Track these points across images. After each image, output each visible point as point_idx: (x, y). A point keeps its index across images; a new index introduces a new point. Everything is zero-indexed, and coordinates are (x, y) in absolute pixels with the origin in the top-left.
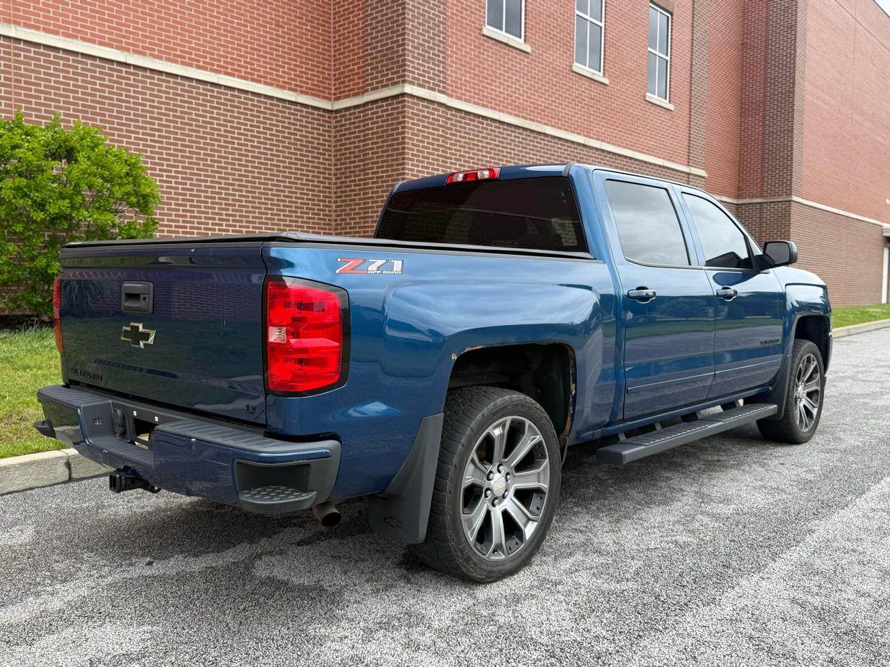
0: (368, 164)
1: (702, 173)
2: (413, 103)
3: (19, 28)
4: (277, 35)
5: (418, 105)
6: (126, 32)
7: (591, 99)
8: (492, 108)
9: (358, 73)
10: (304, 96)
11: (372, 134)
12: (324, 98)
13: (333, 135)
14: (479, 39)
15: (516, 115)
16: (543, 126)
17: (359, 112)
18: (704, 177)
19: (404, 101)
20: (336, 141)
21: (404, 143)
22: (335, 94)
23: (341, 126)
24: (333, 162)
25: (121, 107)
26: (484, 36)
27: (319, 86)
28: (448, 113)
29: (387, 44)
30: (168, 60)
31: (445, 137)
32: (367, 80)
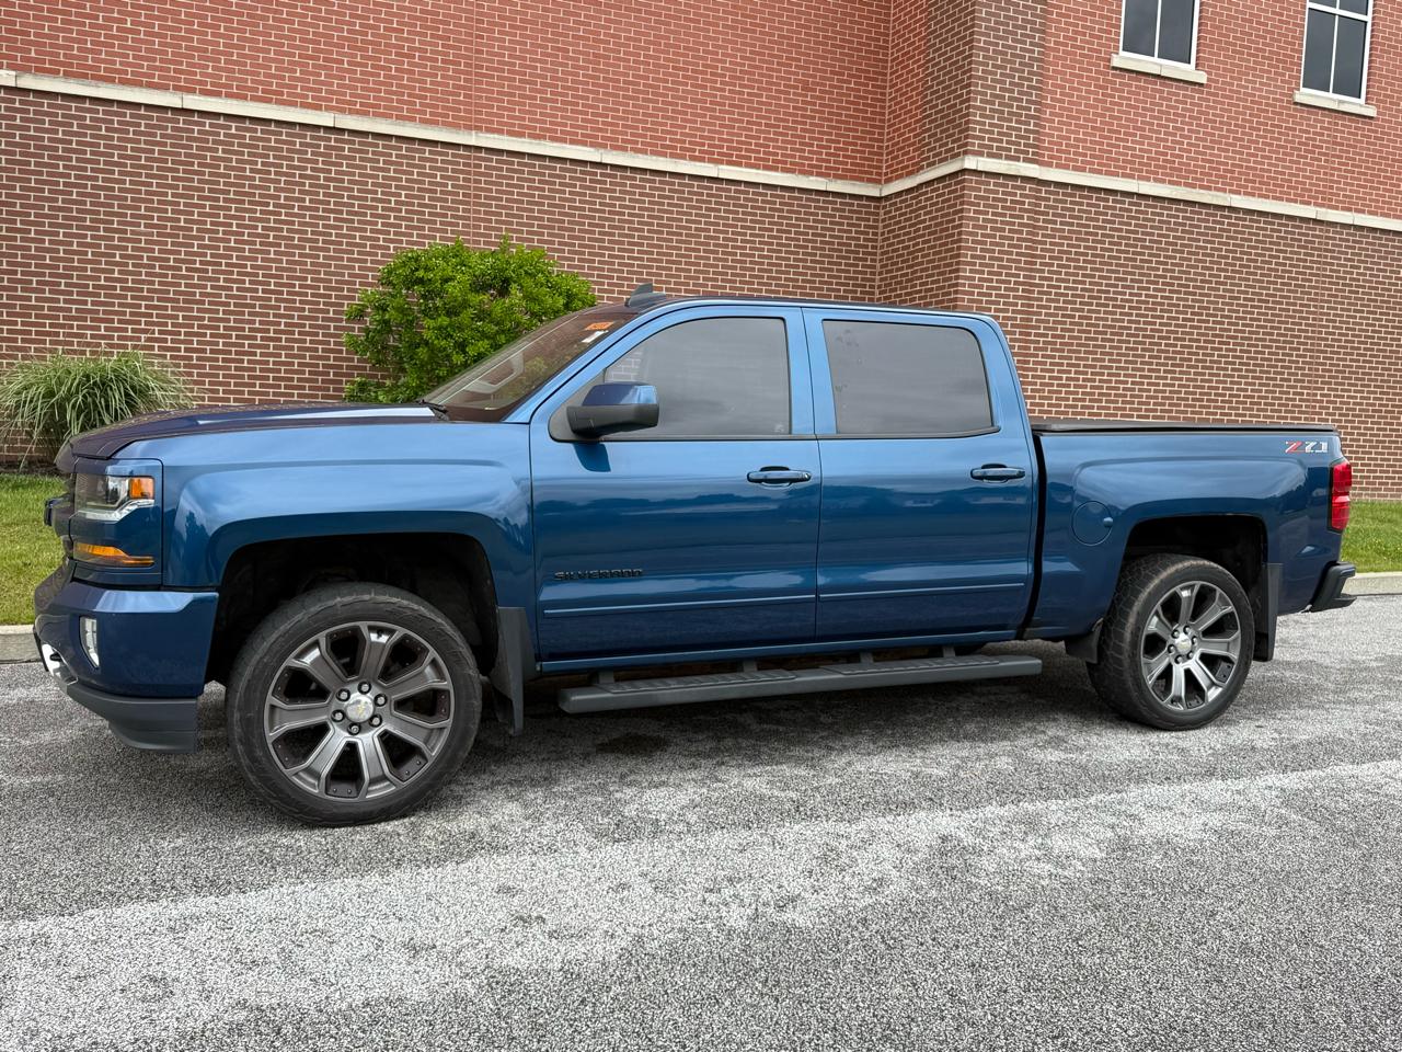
0: (916, 272)
2: (980, 182)
3: (481, 135)
4: (804, 102)
5: (988, 184)
6: (604, 123)
7: (1335, 143)
8: (1124, 175)
9: (914, 144)
10: (839, 181)
11: (924, 229)
12: (871, 181)
13: (880, 231)
14: (1106, 75)
15: (1171, 182)
16: (1227, 195)
17: (912, 198)
19: (965, 180)
20: (884, 240)
21: (960, 241)
22: (886, 174)
23: (890, 218)
24: (878, 270)
25: (594, 218)
26: (1115, 68)
28: (1040, 191)
29: (949, 100)
30: (654, 153)
31: (1035, 227)
32: (923, 152)
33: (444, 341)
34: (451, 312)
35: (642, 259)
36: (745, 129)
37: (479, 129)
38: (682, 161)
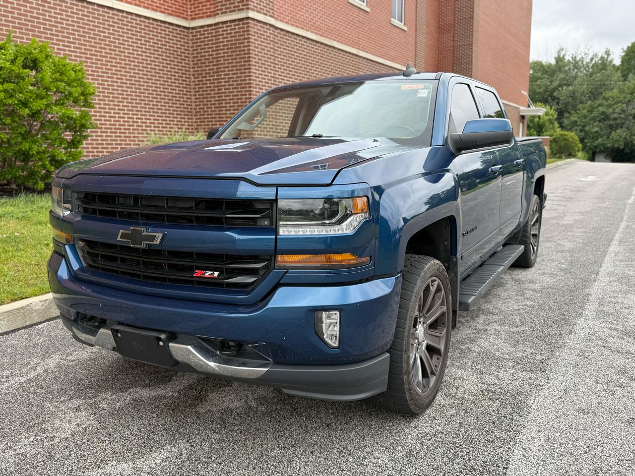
0: (221, 68)
2: (254, 25)
5: (257, 26)
7: (360, 22)
8: (301, 28)
9: (210, 1)
10: (170, 17)
11: (223, 46)
12: (184, 18)
13: (190, 45)
17: (212, 30)
19: (248, 23)
20: (194, 50)
21: (249, 53)
22: (191, 15)
23: (197, 39)
27: (180, 9)
28: (275, 32)
31: (275, 49)
32: (217, 6)
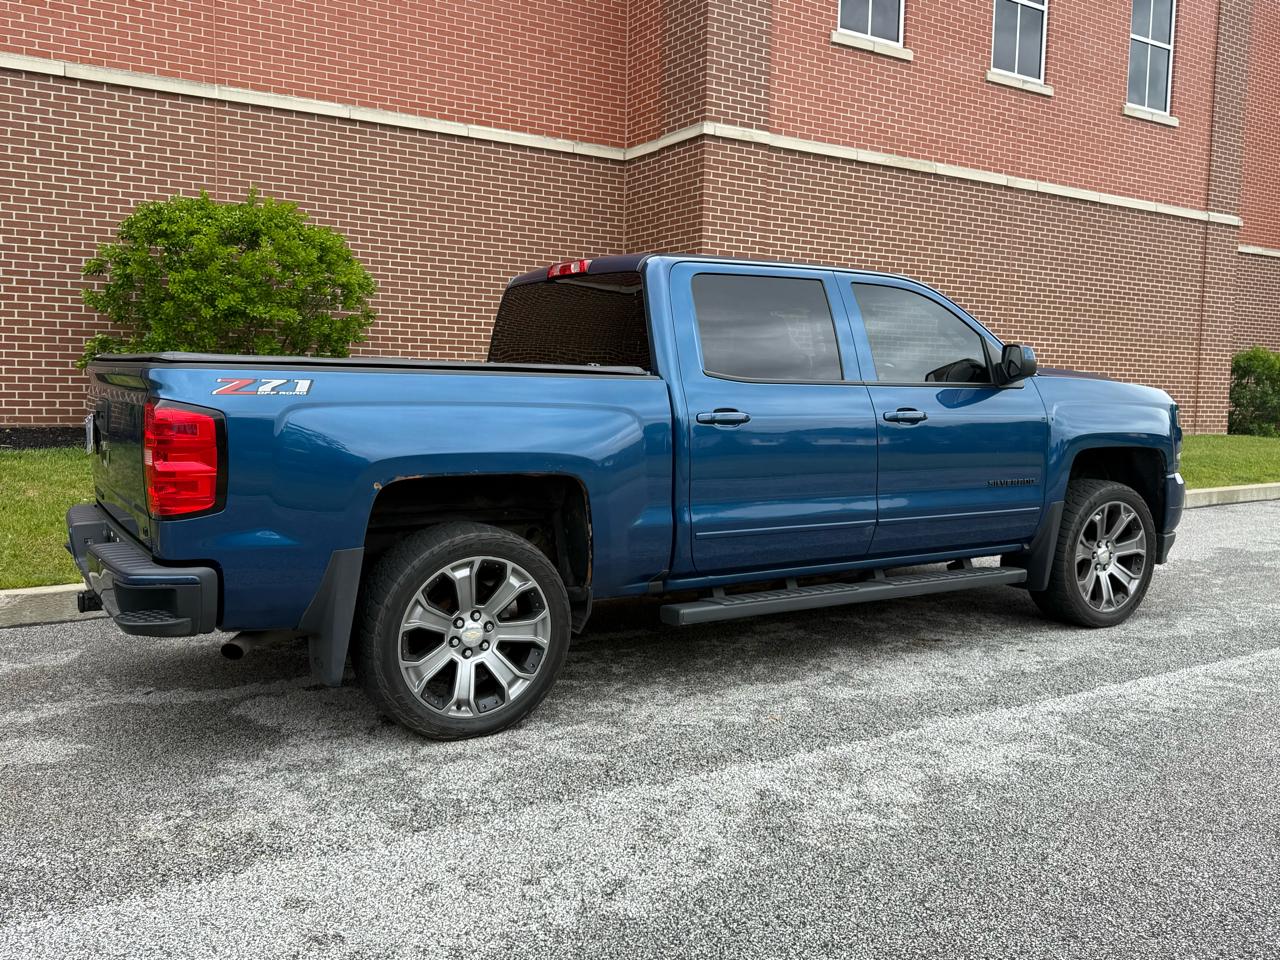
1: (1234, 220)
2: (715, 147)
3: (224, 88)
4: (548, 67)
5: (724, 148)
6: (352, 80)
7: (1021, 118)
8: (845, 144)
9: (654, 110)
10: (585, 144)
11: (668, 190)
12: (614, 145)
13: (625, 193)
14: (827, 49)
15: (885, 151)
16: (933, 163)
17: (654, 162)
18: (1237, 227)
19: (703, 145)
20: (629, 202)
21: (703, 202)
22: (629, 139)
23: (634, 181)
24: (625, 230)
25: (344, 173)
26: (834, 44)
27: (607, 130)
28: (771, 157)
29: (686, 69)
30: (403, 111)
31: (768, 191)
32: (663, 118)
33: (191, 295)
34: (199, 265)
35: (395, 215)
36: (492, 90)
37: (221, 82)
38: (432, 119)
